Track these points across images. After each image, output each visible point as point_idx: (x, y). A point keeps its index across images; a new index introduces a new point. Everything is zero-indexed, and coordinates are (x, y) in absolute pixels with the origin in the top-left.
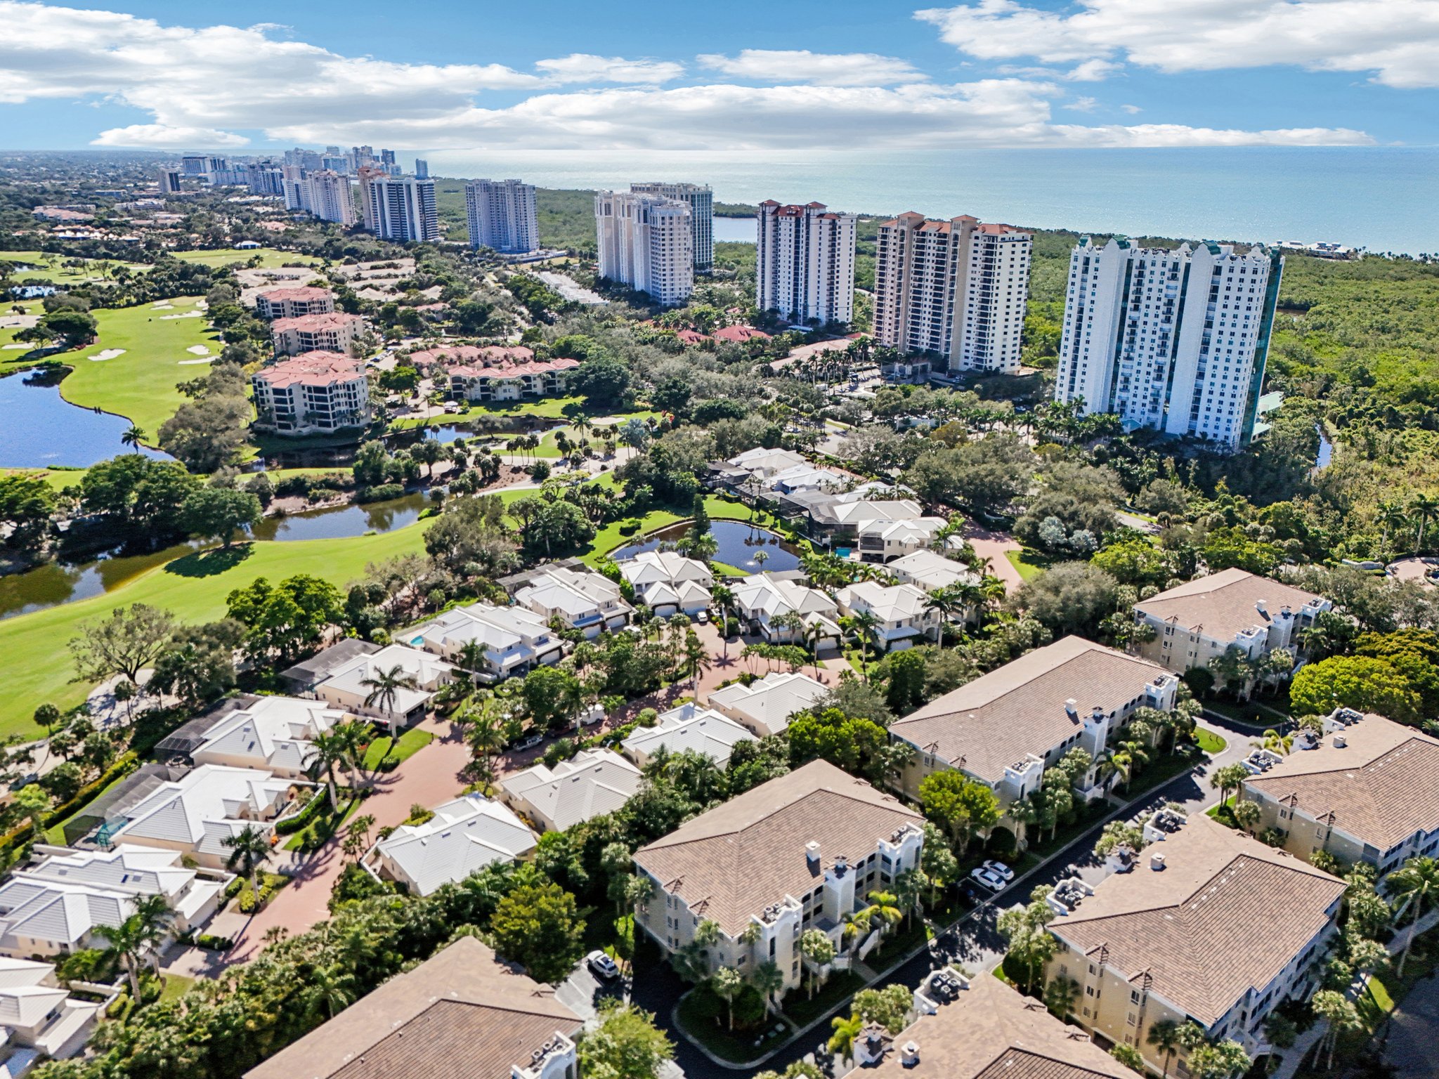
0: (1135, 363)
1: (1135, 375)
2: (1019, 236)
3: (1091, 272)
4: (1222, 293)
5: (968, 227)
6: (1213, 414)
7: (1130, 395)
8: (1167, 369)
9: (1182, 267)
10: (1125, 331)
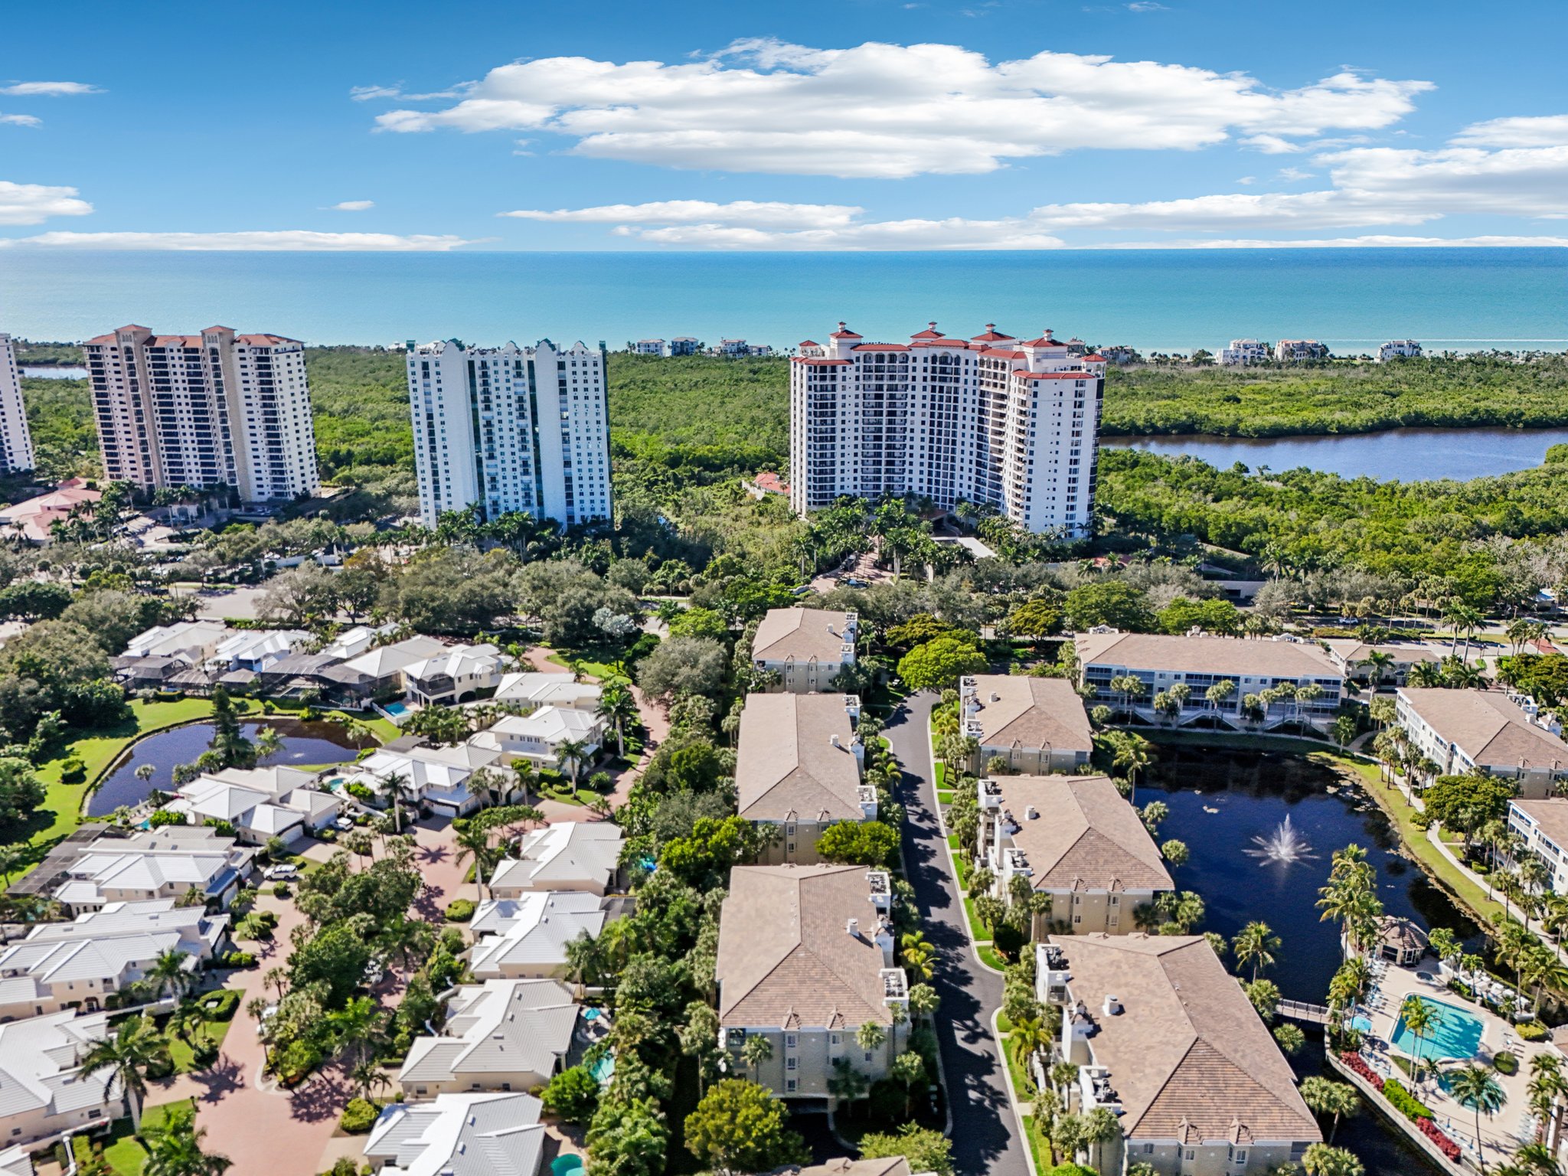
0: (498, 462)
1: (501, 474)
2: (289, 346)
3: (433, 377)
4: (570, 386)
5: (226, 339)
6: (587, 498)
7: (501, 493)
8: (531, 462)
9: (525, 365)
10: (481, 433)
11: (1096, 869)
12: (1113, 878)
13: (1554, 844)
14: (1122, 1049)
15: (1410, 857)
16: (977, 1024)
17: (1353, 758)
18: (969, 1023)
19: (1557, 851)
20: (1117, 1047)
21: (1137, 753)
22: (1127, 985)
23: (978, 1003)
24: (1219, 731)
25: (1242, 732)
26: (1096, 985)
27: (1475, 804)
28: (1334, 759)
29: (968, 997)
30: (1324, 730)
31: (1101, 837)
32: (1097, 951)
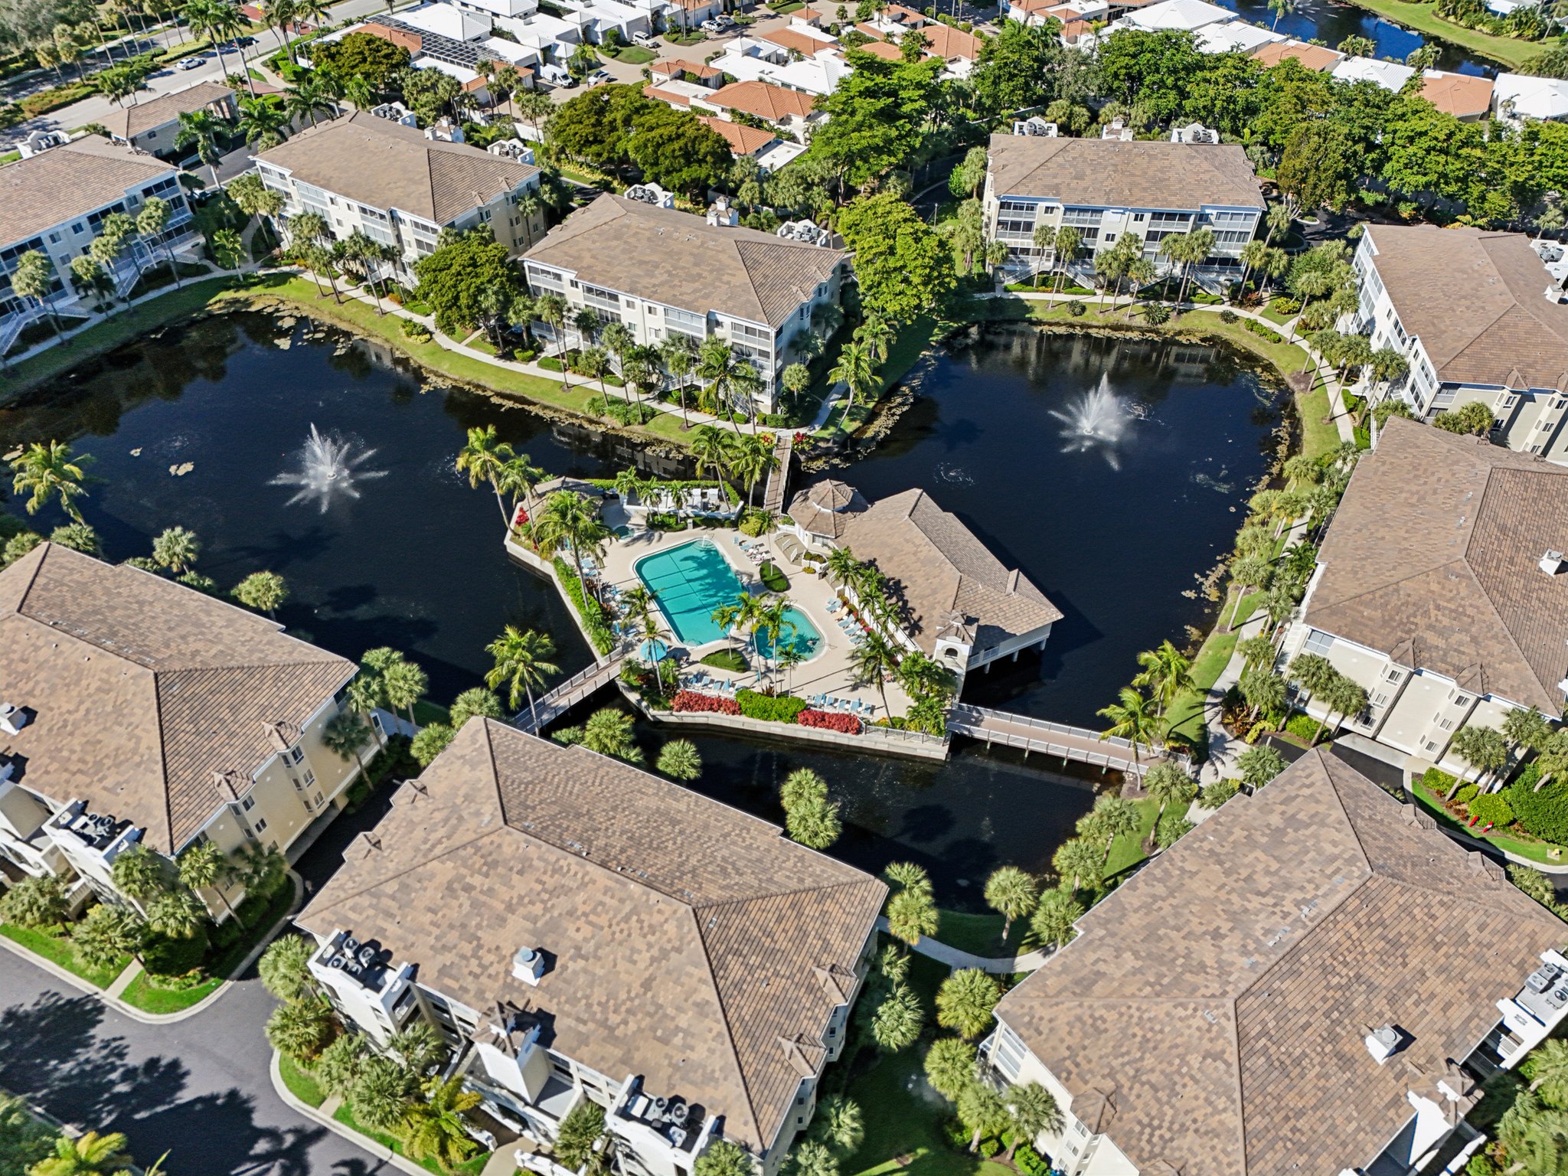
11: (232, 735)
12: (269, 727)
13: (607, 289)
14: (614, 1019)
15: (448, 383)
16: (273, 1134)
17: (261, 281)
18: (262, 1146)
19: (614, 297)
20: (604, 1024)
21: (57, 470)
22: (510, 908)
23: (233, 1094)
24: (67, 335)
25: (97, 318)
26: (467, 948)
27: (490, 281)
28: (242, 294)
29: (209, 1101)
30: (193, 259)
31: (188, 675)
32: (405, 887)
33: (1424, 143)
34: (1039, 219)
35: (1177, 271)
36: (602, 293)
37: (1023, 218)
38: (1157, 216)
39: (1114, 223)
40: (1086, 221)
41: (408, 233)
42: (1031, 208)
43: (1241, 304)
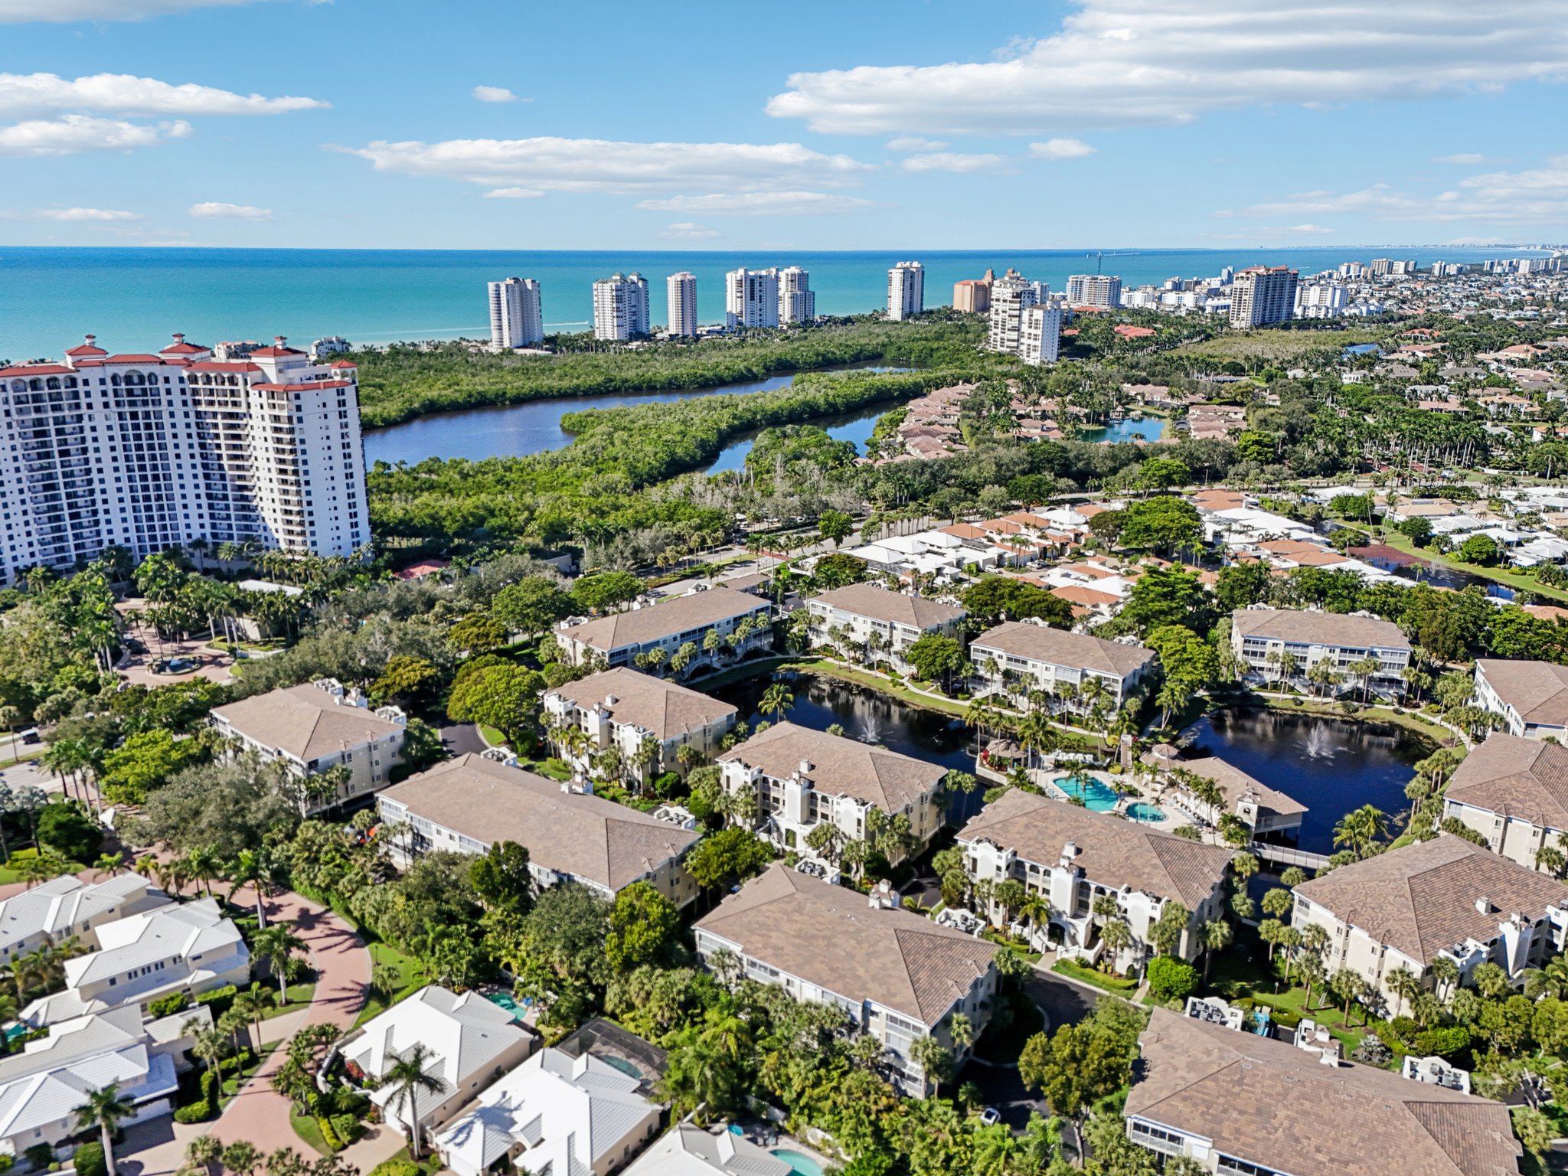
11: (903, 781)
12: (918, 781)
13: (1021, 657)
17: (804, 661)
19: (1024, 662)
20: (1109, 871)
22: (1057, 833)
25: (724, 670)
26: (1039, 846)
27: (954, 653)
30: (767, 648)
31: (881, 756)
33: (1514, 626)
34: (1268, 649)
35: (1361, 685)
36: (1017, 661)
37: (1259, 649)
38: (1343, 650)
39: (1315, 653)
40: (1299, 652)
41: (898, 636)
42: (1264, 643)
43: (1406, 706)
